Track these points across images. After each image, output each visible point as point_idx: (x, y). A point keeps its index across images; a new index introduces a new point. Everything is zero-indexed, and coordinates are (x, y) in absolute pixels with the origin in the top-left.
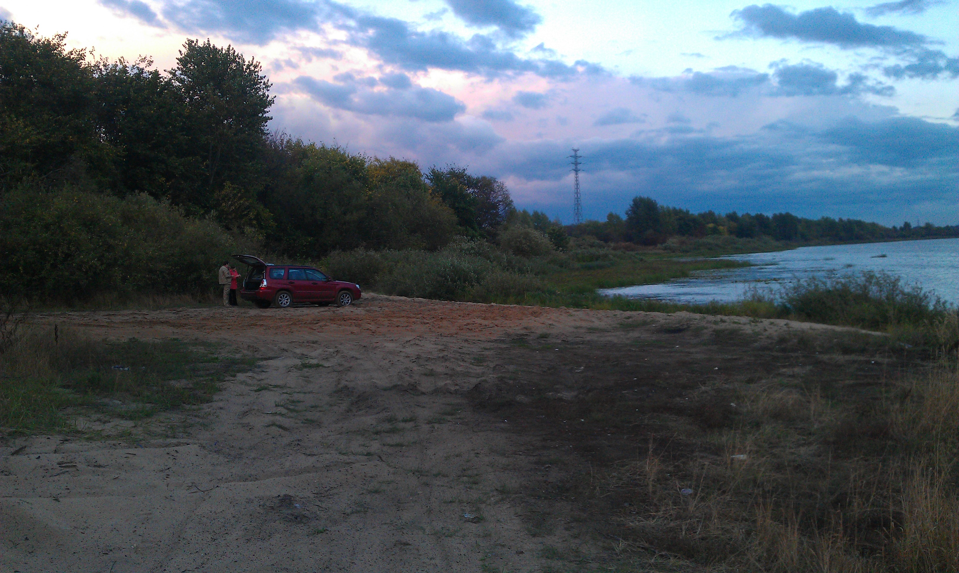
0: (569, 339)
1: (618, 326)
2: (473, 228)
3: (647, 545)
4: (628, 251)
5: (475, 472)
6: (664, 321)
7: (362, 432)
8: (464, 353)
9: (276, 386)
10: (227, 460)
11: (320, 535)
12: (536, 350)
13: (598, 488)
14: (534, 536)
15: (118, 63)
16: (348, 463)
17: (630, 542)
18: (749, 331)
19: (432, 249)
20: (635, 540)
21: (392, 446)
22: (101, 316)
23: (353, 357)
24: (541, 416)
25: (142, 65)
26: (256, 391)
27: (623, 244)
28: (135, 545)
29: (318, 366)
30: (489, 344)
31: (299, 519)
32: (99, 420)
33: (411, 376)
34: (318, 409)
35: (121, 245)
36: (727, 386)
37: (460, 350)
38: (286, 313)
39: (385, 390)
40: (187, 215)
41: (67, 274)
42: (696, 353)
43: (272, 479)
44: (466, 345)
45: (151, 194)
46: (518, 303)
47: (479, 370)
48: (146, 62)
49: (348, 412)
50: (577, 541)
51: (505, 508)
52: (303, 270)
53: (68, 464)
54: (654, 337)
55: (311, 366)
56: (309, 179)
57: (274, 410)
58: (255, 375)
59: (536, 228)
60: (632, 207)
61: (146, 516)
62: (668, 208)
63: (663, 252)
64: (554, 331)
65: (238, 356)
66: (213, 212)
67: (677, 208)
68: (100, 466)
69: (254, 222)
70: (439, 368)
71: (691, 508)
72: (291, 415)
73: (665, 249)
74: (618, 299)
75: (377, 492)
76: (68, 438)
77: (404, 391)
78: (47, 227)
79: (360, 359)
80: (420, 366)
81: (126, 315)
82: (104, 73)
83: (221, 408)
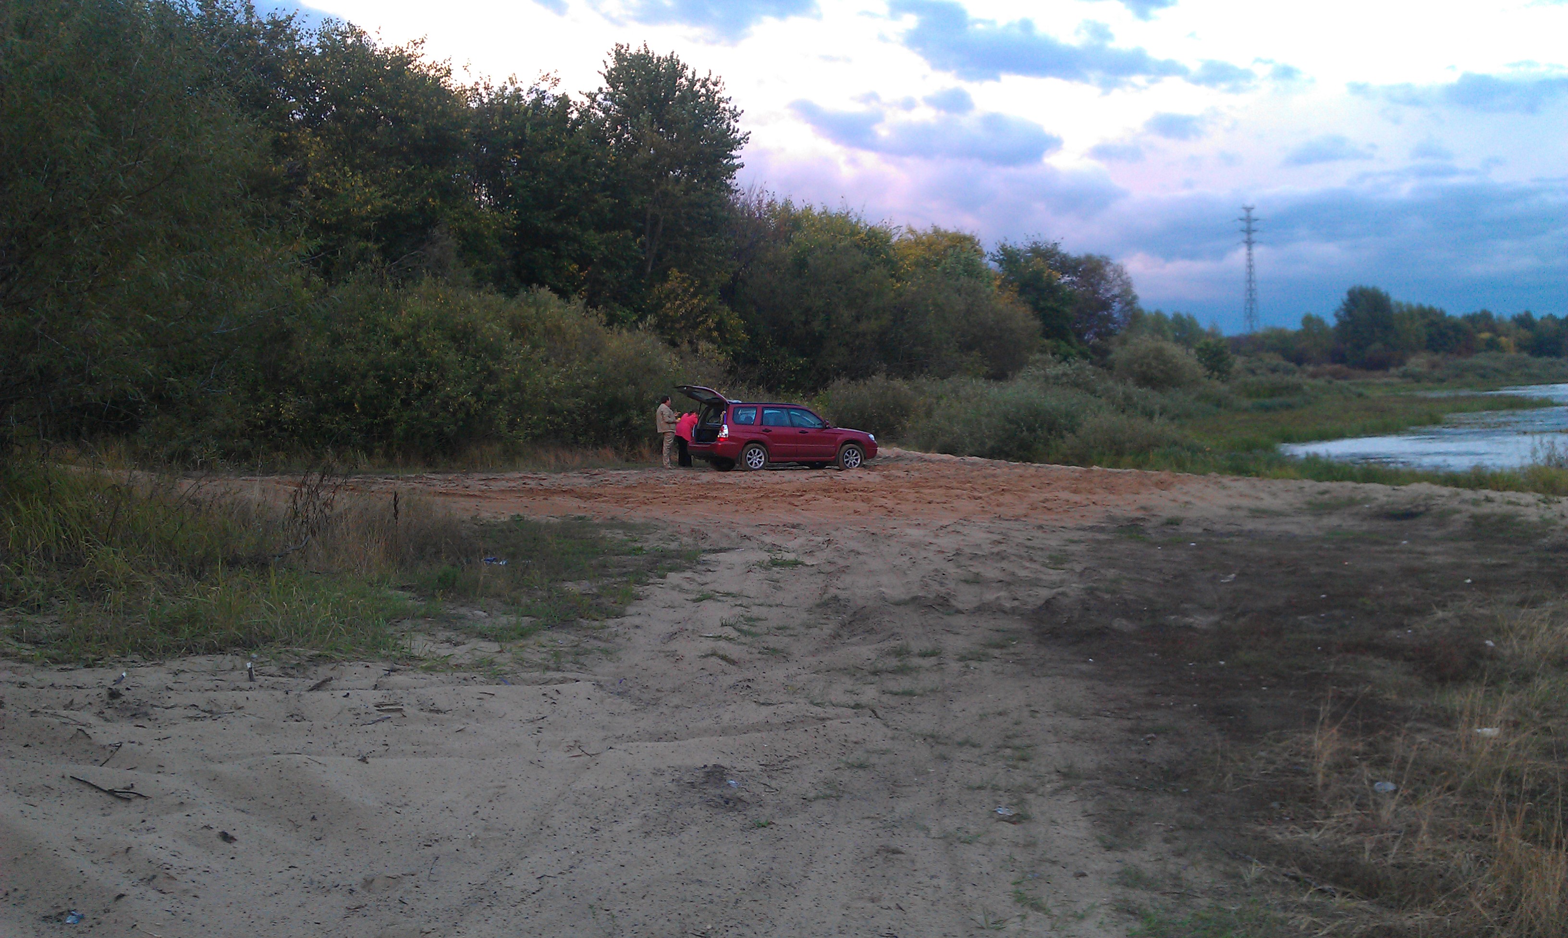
0: (1217, 527)
1: (1305, 507)
2: (1069, 343)
3: (1299, 873)
4: (1338, 379)
5: (1028, 741)
6: (1385, 499)
7: (852, 671)
8: (1033, 548)
9: (728, 594)
10: (634, 707)
11: (761, 829)
12: (1156, 544)
13: (1230, 775)
14: (1109, 848)
15: (508, 85)
16: (823, 719)
17: (1273, 866)
18: (1534, 519)
19: (999, 376)
20: (1280, 863)
21: (896, 694)
22: (475, 482)
23: (852, 551)
24: (1151, 655)
25: (543, 86)
26: (695, 601)
27: (1328, 367)
28: (473, 835)
29: (795, 563)
30: (1081, 533)
31: (731, 804)
32: (448, 641)
33: (942, 584)
34: (788, 632)
35: (508, 371)
36: (1481, 611)
37: (1028, 543)
38: (757, 478)
39: (898, 604)
40: (610, 324)
41: (425, 414)
42: (1436, 553)
43: (697, 740)
44: (1039, 534)
45: (554, 289)
46: (1138, 467)
47: (1054, 575)
48: (550, 81)
49: (835, 638)
50: (1182, 861)
51: (1067, 801)
52: (785, 411)
53: (390, 707)
54: (1365, 526)
55: (784, 564)
56: (801, 264)
57: (720, 631)
58: (696, 576)
59: (1177, 340)
60: (1345, 304)
61: (497, 790)
62: (1409, 306)
63: (1400, 381)
64: (1192, 514)
65: (673, 546)
66: (651, 319)
67: (1426, 305)
68: (438, 711)
69: (715, 334)
70: (990, 571)
71: (1386, 814)
72: (743, 639)
73: (1405, 375)
74: (1313, 460)
75: (861, 766)
76: (398, 667)
77: (926, 606)
78: (396, 342)
79: (863, 554)
80: (959, 567)
81: (514, 480)
82: (486, 100)
83: (637, 627)
